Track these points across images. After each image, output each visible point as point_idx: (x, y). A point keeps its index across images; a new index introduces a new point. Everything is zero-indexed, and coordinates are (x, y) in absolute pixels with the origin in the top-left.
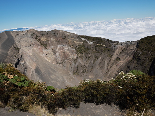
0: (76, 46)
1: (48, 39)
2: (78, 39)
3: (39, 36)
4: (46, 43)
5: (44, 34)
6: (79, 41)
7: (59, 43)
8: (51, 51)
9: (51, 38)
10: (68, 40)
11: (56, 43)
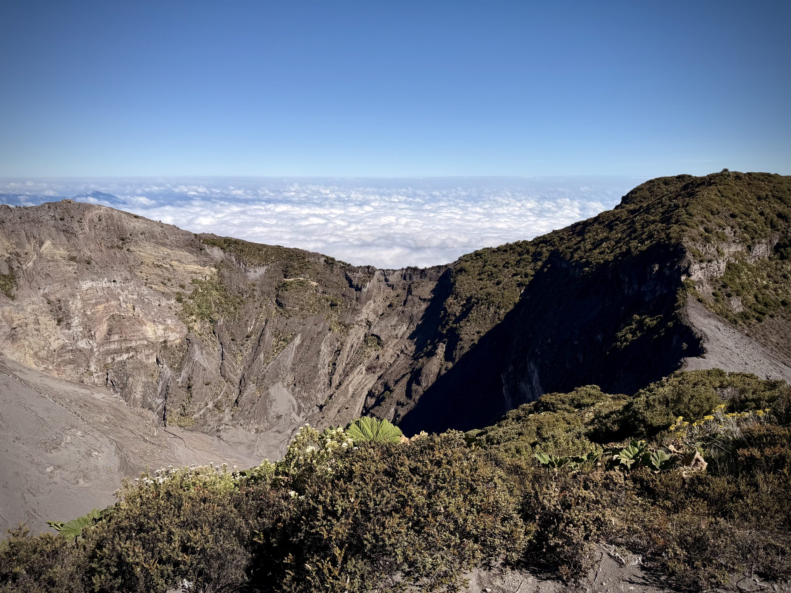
0: (182, 287)
1: (22, 247)
2: (191, 252)
4: (11, 268)
6: (196, 262)
7: (91, 270)
8: (42, 309)
9: (42, 243)
10: (139, 255)
11: (70, 268)
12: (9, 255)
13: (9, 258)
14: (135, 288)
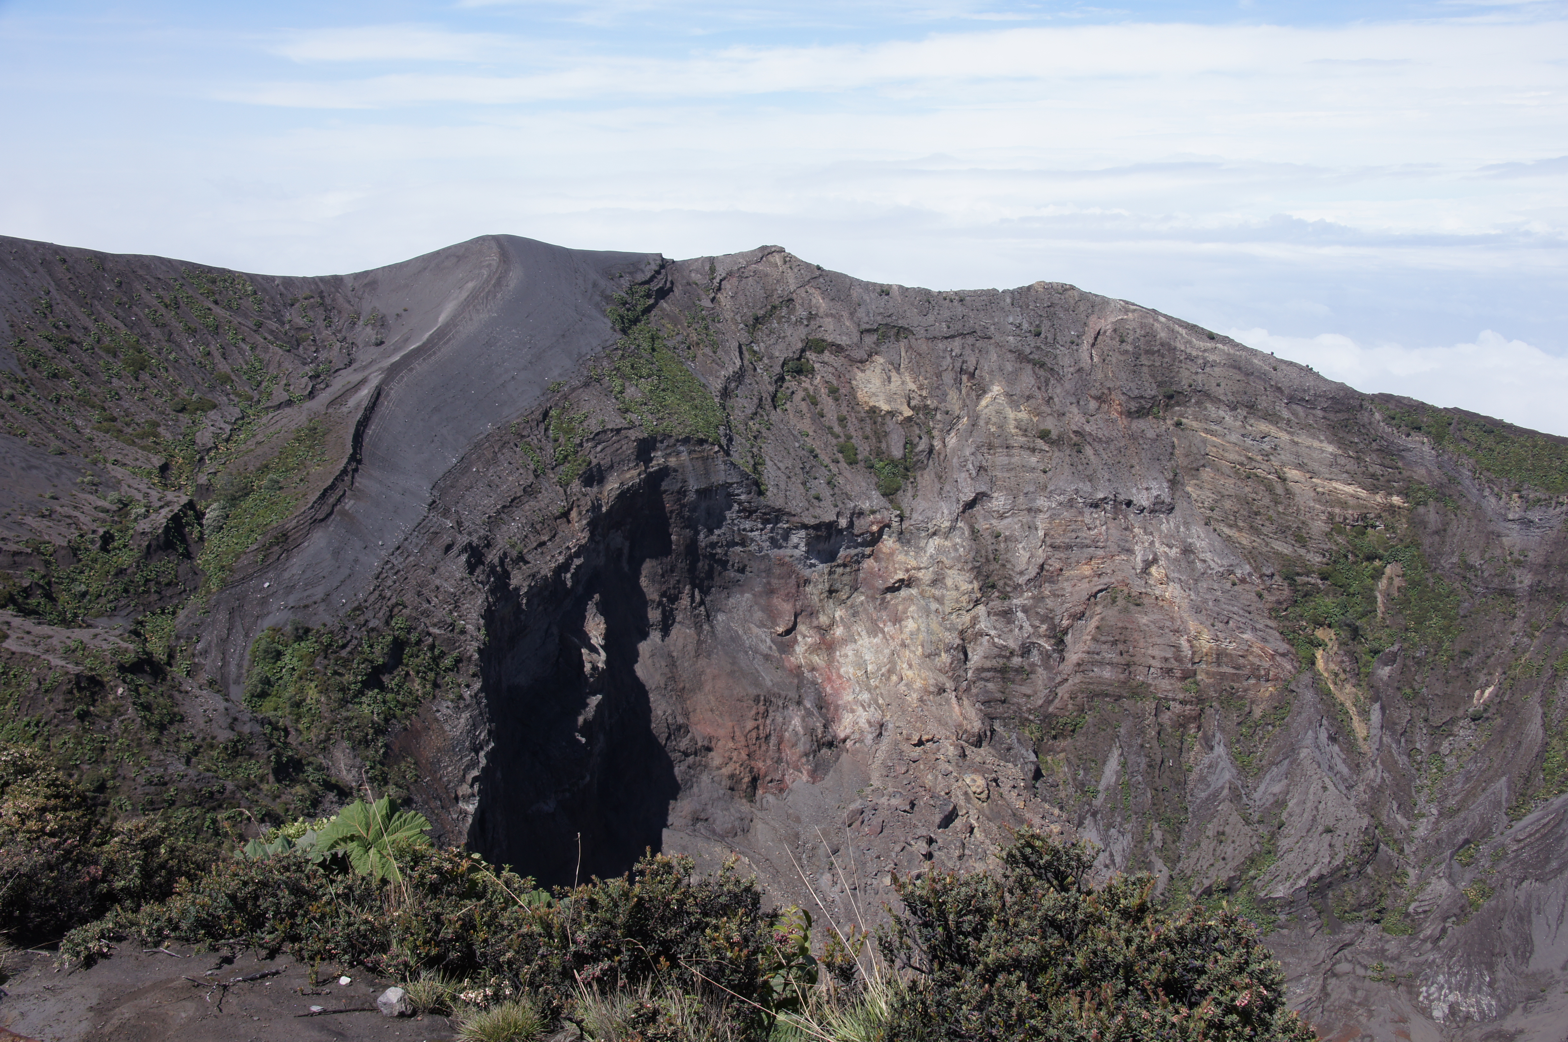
0: (1301, 540)
1: (943, 398)
2: (1341, 443)
3: (838, 349)
4: (909, 444)
5: (902, 332)
6: (1352, 479)
7: (1080, 467)
8: (956, 550)
9: (982, 391)
10: (1204, 441)
11: (1033, 460)
12: (908, 413)
13: (909, 419)
14: (1177, 528)
